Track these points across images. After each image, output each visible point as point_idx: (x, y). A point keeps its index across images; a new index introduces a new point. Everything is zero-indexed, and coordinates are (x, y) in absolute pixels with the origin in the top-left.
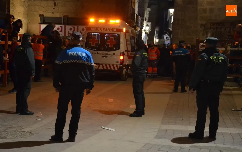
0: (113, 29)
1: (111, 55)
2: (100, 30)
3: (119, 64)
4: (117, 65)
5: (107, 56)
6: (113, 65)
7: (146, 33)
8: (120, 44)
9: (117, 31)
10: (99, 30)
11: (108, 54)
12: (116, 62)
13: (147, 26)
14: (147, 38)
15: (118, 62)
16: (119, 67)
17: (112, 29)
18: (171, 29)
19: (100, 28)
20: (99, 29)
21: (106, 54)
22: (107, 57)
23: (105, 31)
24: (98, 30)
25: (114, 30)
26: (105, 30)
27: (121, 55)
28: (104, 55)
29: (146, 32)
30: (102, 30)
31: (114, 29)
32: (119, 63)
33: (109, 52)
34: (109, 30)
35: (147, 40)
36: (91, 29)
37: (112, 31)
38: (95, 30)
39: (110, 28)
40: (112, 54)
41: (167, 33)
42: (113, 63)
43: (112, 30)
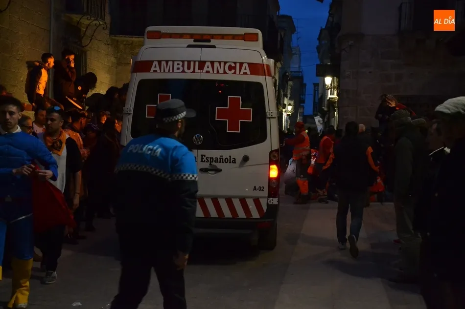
0: (238, 65)
1: (234, 161)
2: (189, 68)
3: (267, 195)
4: (257, 201)
5: (219, 165)
6: (243, 201)
7: (287, 115)
8: (268, 120)
9: (252, 73)
10: (183, 71)
11: (221, 160)
12: (255, 189)
13: (290, 105)
14: (289, 122)
15: (261, 189)
16: (265, 208)
17: (233, 65)
18: (326, 109)
19: (189, 62)
20: (183, 66)
21: (216, 161)
22: (220, 170)
23: (208, 72)
24: (181, 70)
25: (243, 71)
26: (205, 69)
27: (271, 162)
28: (206, 165)
29: (288, 113)
30: (194, 71)
31: (241, 64)
32: (265, 193)
33: (226, 153)
34: (221, 71)
35: (289, 124)
36: (153, 69)
37: (235, 73)
38: (167, 70)
39: (225, 63)
40: (239, 159)
41: (319, 114)
42: (242, 194)
43: (235, 68)
